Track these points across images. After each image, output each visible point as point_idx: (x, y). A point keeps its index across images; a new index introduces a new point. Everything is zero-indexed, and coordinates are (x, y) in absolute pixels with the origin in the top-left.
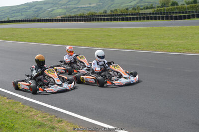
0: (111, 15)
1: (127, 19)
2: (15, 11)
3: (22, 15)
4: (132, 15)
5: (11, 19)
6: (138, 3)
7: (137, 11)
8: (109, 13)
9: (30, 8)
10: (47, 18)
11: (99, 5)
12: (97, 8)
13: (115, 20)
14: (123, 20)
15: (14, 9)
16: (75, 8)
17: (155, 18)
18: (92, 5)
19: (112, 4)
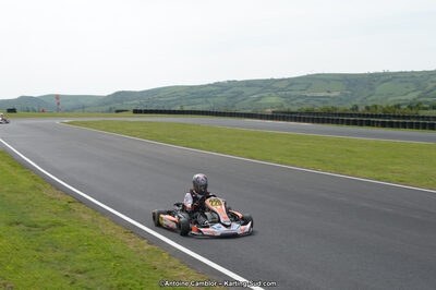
0: (364, 115)
1: (391, 125)
2: (196, 95)
3: (207, 102)
4: (404, 117)
5: (186, 108)
6: (420, 97)
7: (414, 112)
8: (361, 109)
9: (222, 92)
10: (249, 111)
11: (346, 95)
13: (369, 124)
14: (384, 125)
15: (195, 91)
16: (300, 97)
18: (332, 95)
19: (371, 95)
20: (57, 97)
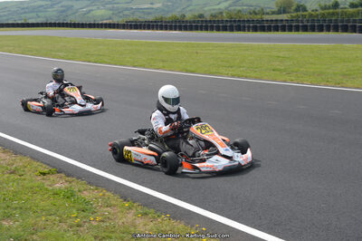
2: (27, 10)
3: (39, 17)
6: (230, 6)
9: (52, 6)
11: (167, 6)
12: (163, 10)
15: (25, 6)
16: (127, 9)
18: (155, 6)
19: (189, 6)
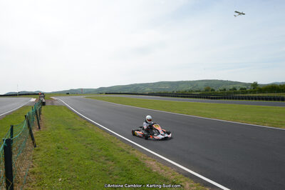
1: (184, 97)
6: (192, 88)
8: (175, 92)
14: (182, 97)
17: (200, 98)
20: (82, 89)
